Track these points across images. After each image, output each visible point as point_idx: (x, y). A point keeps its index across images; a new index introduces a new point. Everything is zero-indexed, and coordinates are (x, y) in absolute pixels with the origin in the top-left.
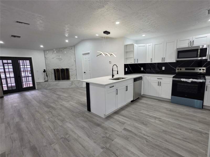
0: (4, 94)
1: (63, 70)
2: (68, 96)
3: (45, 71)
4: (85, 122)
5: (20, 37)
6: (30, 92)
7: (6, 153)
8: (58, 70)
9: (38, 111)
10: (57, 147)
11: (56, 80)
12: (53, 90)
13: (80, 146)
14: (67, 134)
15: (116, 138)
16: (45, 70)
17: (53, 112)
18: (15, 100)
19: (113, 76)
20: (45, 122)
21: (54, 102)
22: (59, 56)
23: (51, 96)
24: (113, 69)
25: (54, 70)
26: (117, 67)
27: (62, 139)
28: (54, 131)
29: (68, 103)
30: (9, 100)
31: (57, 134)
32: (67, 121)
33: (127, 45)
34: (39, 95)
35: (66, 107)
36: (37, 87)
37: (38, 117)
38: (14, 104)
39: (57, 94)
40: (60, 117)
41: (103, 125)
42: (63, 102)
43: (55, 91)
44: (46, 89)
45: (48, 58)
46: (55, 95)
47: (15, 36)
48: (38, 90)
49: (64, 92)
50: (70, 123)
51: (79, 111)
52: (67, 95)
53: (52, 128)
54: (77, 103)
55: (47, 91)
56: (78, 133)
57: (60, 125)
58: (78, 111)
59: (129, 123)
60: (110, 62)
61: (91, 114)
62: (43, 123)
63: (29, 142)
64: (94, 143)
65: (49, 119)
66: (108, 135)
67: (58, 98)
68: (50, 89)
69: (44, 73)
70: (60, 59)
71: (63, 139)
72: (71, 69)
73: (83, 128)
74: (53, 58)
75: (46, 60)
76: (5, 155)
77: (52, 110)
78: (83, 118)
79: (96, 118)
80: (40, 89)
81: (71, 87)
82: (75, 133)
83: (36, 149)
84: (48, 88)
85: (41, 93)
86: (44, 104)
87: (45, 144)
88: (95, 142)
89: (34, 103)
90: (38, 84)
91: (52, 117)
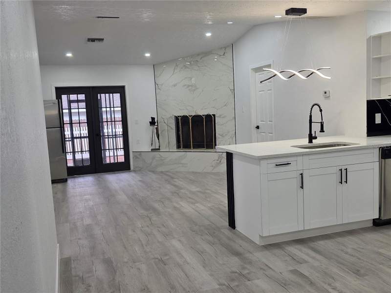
0: (68, 175)
1: (197, 119)
2: (198, 191)
3: (153, 122)
4: (211, 244)
5: (103, 39)
6: (117, 175)
7: (72, 258)
8: (185, 118)
9: (126, 214)
10: (144, 267)
11: (179, 147)
12: (167, 175)
13: (182, 274)
14: (166, 255)
15: (258, 279)
16: (153, 119)
17: (154, 218)
18: (87, 188)
19: (311, 138)
20: (134, 231)
21: (162, 200)
22: (191, 78)
23: (160, 187)
24: (311, 117)
25: (177, 118)
26: (321, 111)
27: (154, 260)
28: (145, 246)
29: (191, 205)
30: (76, 187)
31: (150, 252)
32: (176, 236)
33: (379, 37)
34: (134, 182)
35: (183, 214)
36: (134, 166)
37: (124, 223)
38: (84, 196)
39: (175, 186)
40: (163, 229)
41: (247, 255)
42: (181, 203)
43: (172, 178)
44: (153, 172)
45: (162, 85)
46: (169, 187)
47: (93, 40)
48: (134, 171)
49: (192, 182)
50: (180, 241)
51: (209, 225)
52: (198, 189)
53: (144, 243)
54: (211, 209)
55: (154, 176)
56: (188, 258)
57: (160, 240)
58: (207, 223)
59: (316, 264)
60: (325, 93)
61: (234, 234)
62: (130, 232)
63: (104, 253)
64: (209, 276)
65: (143, 229)
66: (245, 272)
67: (173, 193)
68: (162, 172)
69: (151, 127)
70: (192, 88)
71: (157, 260)
72: (220, 116)
73: (201, 253)
74: (175, 85)
75: (157, 91)
76: (71, 260)
77: (151, 215)
78: (210, 238)
79: (240, 242)
80: (140, 170)
81: (215, 171)
82: (182, 256)
83: (112, 262)
84: (160, 169)
85: (141, 179)
86: (140, 202)
87: (126, 260)
88: (211, 275)
89: (122, 197)
90: (135, 157)
91: (148, 226)
